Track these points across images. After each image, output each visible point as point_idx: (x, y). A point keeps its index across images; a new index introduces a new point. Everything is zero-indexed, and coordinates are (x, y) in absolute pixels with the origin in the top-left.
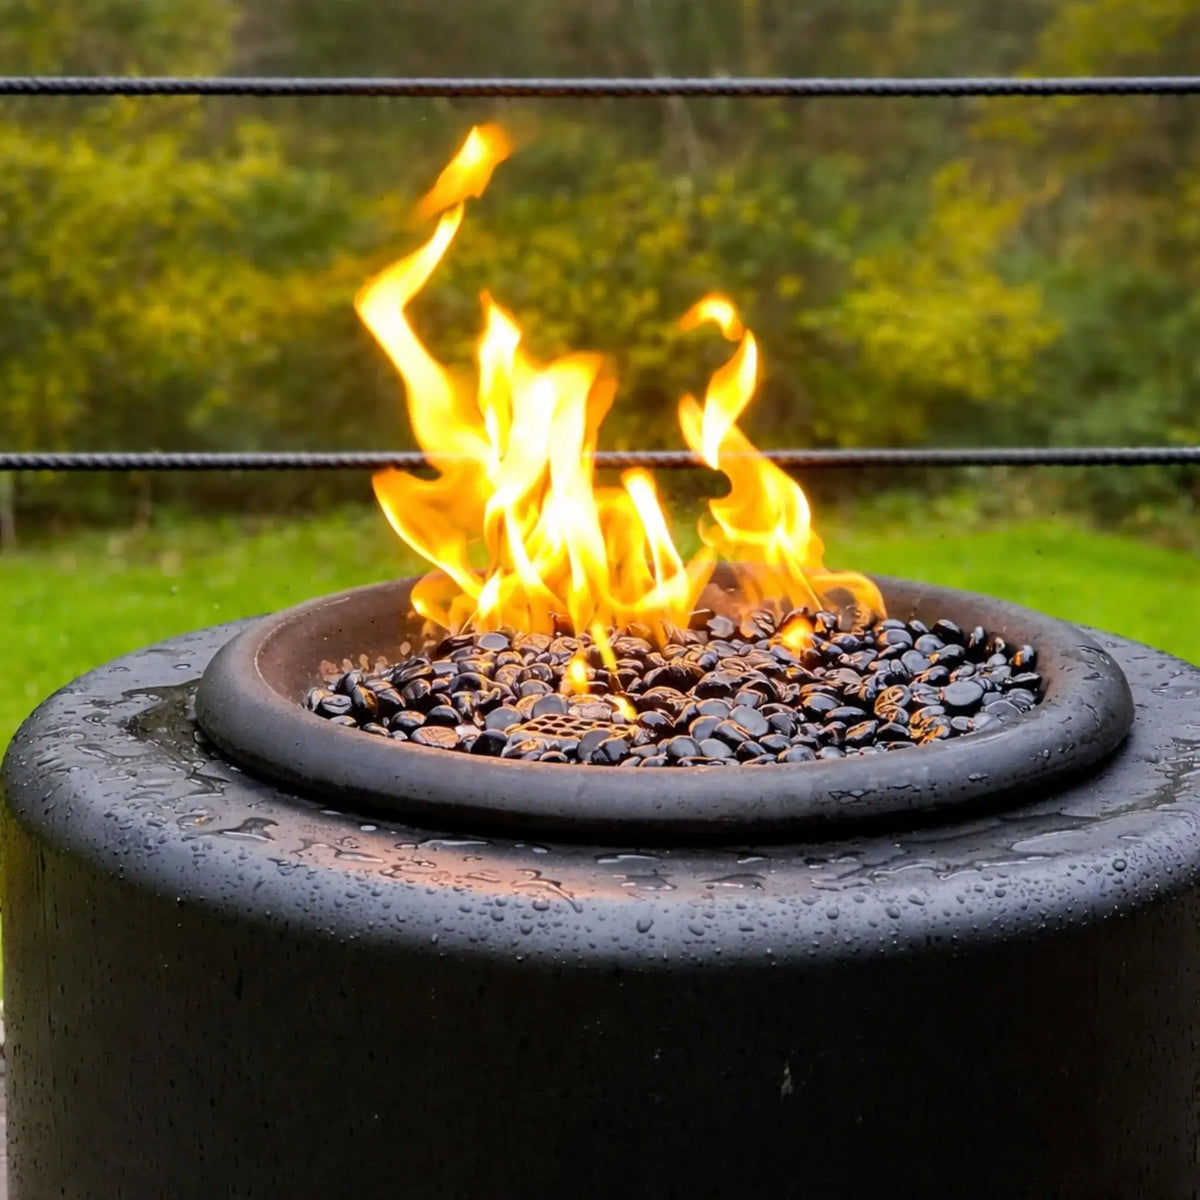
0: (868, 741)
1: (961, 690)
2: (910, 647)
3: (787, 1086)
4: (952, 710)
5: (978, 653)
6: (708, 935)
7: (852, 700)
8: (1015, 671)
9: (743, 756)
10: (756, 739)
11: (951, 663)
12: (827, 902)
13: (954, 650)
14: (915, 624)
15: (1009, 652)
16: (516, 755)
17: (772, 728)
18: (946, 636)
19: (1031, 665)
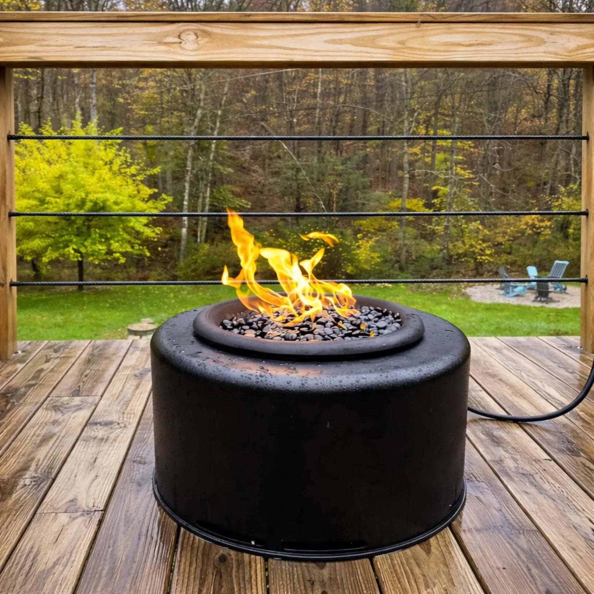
0: (357, 336)
1: (381, 324)
2: (369, 313)
3: (328, 426)
4: (379, 328)
5: (386, 314)
6: (306, 385)
7: (354, 325)
8: (395, 319)
9: (325, 339)
10: (328, 335)
11: (379, 317)
12: (339, 378)
13: (380, 314)
14: (372, 308)
15: (393, 315)
16: (268, 338)
17: (334, 332)
18: (378, 311)
19: (398, 317)
